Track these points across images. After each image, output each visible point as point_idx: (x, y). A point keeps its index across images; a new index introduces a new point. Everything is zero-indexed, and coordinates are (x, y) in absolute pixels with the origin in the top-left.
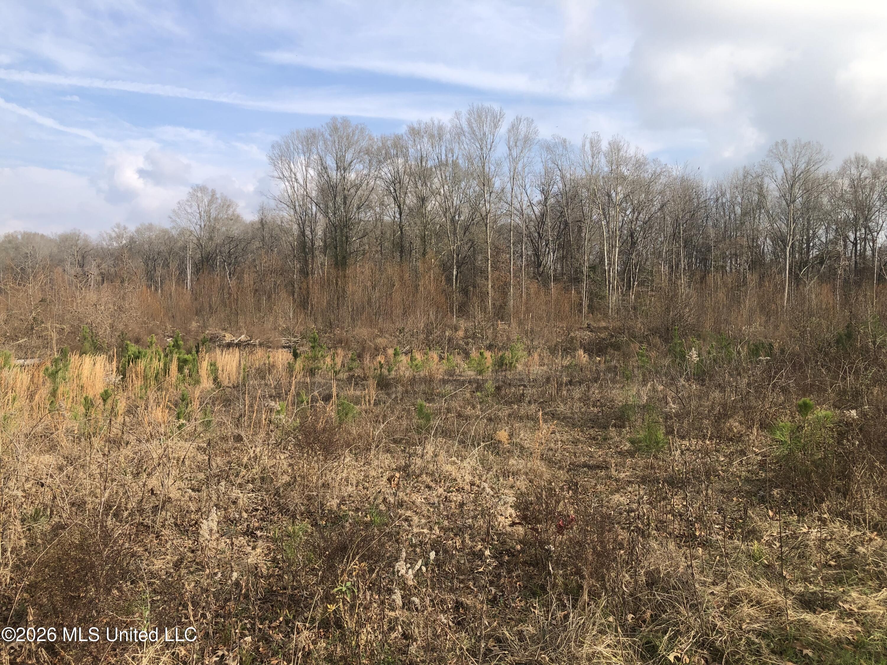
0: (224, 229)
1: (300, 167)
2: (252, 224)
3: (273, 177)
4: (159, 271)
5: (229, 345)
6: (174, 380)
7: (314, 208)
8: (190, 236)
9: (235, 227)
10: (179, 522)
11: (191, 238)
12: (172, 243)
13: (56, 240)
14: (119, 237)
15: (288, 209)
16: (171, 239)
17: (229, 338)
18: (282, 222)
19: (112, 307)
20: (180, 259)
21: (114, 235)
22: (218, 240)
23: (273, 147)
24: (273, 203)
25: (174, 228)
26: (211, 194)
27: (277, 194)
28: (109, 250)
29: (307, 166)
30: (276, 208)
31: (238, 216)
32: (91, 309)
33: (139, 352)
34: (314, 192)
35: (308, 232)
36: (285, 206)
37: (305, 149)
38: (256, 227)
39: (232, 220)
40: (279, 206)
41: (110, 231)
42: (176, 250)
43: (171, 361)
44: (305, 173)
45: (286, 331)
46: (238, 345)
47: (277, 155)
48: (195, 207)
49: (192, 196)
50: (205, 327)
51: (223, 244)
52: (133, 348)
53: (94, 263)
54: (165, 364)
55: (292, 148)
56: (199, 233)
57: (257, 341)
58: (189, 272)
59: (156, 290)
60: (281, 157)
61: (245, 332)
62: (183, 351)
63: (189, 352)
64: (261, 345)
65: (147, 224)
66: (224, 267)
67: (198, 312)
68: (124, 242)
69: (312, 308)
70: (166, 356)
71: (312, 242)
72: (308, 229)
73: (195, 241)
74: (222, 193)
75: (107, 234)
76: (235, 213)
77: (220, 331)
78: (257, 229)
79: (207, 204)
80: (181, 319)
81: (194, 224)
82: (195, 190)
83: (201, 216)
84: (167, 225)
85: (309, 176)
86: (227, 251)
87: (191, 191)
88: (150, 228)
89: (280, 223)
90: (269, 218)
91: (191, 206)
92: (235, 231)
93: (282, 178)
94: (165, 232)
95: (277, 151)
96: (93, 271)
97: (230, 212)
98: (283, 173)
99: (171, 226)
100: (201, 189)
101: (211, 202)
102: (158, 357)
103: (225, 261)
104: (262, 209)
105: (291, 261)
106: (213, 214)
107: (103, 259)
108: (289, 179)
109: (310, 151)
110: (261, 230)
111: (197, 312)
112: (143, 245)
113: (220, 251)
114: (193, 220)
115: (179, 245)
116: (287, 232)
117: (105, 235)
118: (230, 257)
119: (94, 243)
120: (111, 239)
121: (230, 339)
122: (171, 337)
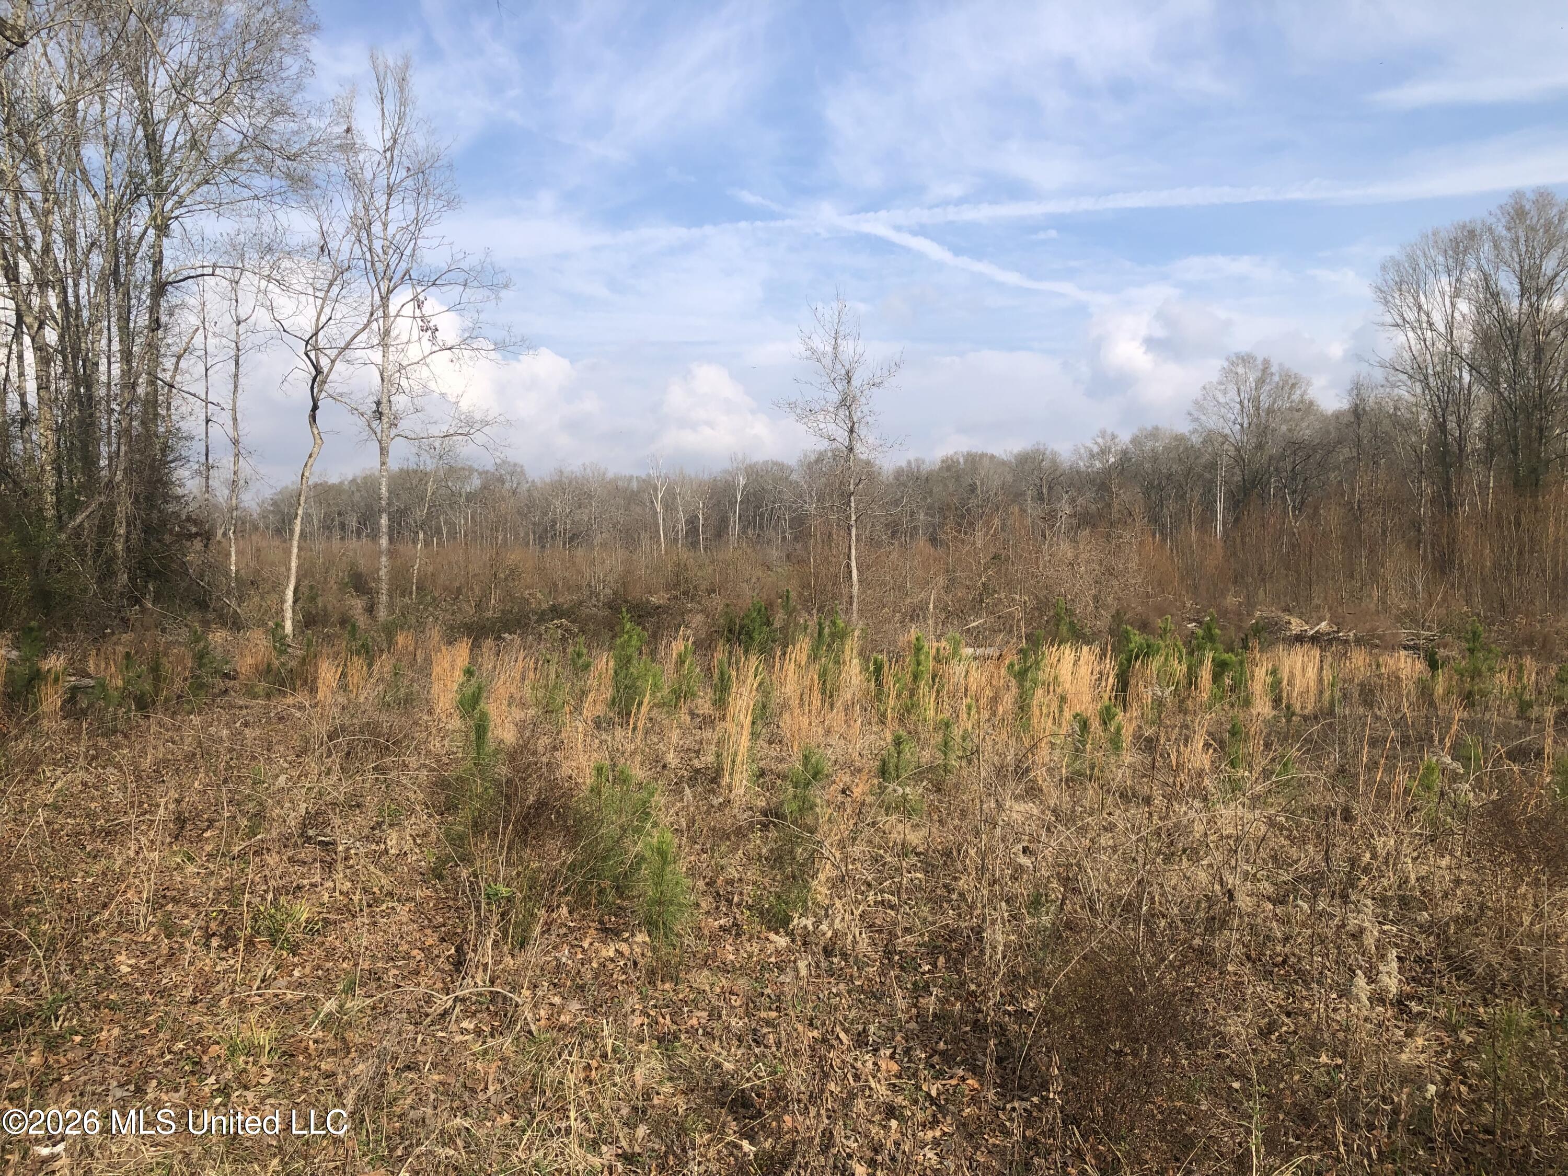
0: (1284, 428)
1: (1439, 299)
2: (1337, 416)
3: (1383, 325)
4: (1171, 507)
5: (1300, 639)
6: (1205, 696)
7: (1466, 377)
8: (1223, 444)
9: (1304, 425)
10: (1253, 954)
11: (1225, 447)
12: (1192, 459)
13: (1011, 462)
14: (1104, 452)
15: (1409, 383)
16: (1190, 450)
17: (1296, 625)
18: (1396, 408)
19: (1097, 568)
20: (1204, 486)
21: (1096, 449)
22: (1273, 450)
23: (1384, 268)
24: (1379, 375)
25: (1195, 431)
26: (1261, 367)
27: (1387, 353)
28: (1088, 474)
29: (1457, 294)
30: (1384, 382)
31: (1311, 403)
32: (1066, 573)
33: (1148, 646)
34: (1466, 345)
35: (1452, 425)
36: (1405, 377)
37: (1451, 262)
38: (1345, 420)
39: (1298, 410)
40: (1391, 379)
41: (1090, 444)
42: (1199, 469)
43: (1201, 662)
44: (1449, 311)
45: (1410, 617)
46: (1315, 639)
47: (1391, 283)
48: (1233, 393)
49: (1230, 373)
50: (1251, 604)
51: (1283, 457)
52: (1137, 638)
53: (1066, 497)
54: (1189, 668)
55: (1422, 266)
56: (1238, 438)
57: (1351, 634)
58: (1219, 507)
59: (1164, 540)
60: (1399, 285)
61: (1328, 616)
62: (1221, 647)
63: (1230, 649)
64: (1358, 641)
65: (1149, 428)
66: (1284, 498)
67: (1237, 579)
68: (1112, 460)
69: (1462, 575)
70: (1191, 653)
71: (1460, 445)
72: (1454, 418)
73: (1232, 452)
74: (1280, 365)
75: (1086, 448)
76: (1306, 397)
77: (1280, 614)
78: (1347, 426)
79: (1253, 385)
80: (1208, 589)
81: (1230, 424)
82: (1233, 364)
83: (1242, 407)
84: (1183, 427)
85: (1456, 314)
86: (1289, 469)
87: (1226, 364)
88: (1154, 434)
89: (1391, 411)
90: (1372, 400)
91: (1225, 392)
92: (1306, 431)
93: (1402, 324)
94: (1180, 439)
95: (1392, 276)
96: (1065, 509)
97: (1296, 397)
98: (1402, 316)
99: (1191, 428)
100: (1243, 360)
101: (1260, 382)
102: (1177, 655)
103: (1285, 487)
104: (1357, 388)
105: (1413, 482)
106: (1265, 402)
107: (1079, 490)
108: (1417, 325)
109: (1462, 266)
110: (1355, 426)
111: (1236, 577)
112: (1142, 464)
113: (1276, 469)
114: (1230, 415)
115: (1202, 461)
116: (1409, 426)
117: (1082, 451)
118: (1294, 479)
119: (1066, 465)
120: (1092, 456)
121: (1299, 629)
122: (1194, 621)
